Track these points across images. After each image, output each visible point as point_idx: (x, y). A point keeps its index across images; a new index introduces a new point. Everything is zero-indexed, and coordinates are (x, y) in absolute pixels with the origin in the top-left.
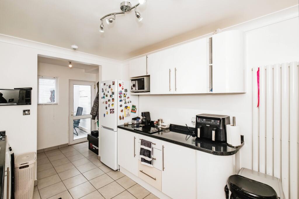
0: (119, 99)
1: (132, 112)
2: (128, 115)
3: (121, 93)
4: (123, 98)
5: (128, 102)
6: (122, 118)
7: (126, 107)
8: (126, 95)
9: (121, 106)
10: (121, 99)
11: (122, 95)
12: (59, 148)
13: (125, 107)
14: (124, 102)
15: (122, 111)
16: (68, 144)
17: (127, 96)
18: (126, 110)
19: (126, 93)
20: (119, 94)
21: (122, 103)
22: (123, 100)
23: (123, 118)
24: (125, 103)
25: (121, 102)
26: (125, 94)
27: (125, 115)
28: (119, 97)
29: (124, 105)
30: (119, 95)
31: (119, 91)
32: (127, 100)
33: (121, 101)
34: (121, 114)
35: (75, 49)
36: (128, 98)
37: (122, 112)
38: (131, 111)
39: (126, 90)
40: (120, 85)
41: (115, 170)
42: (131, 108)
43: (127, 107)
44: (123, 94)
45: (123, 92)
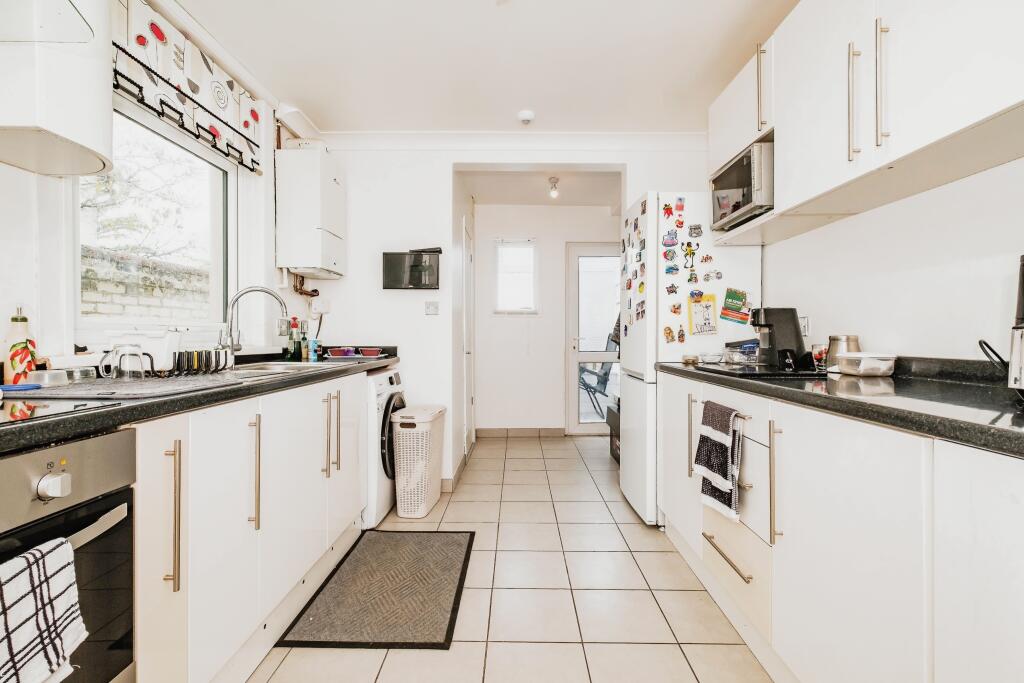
0: (665, 264)
1: (724, 315)
2: (707, 328)
3: (670, 242)
4: (679, 260)
5: (707, 278)
6: (676, 337)
7: (697, 296)
8: (694, 247)
9: (672, 290)
10: (671, 264)
11: (677, 249)
12: (542, 435)
13: (692, 295)
14: (684, 274)
15: (676, 309)
16: (564, 430)
17: (700, 254)
18: (698, 307)
19: (694, 241)
20: (665, 245)
21: (680, 279)
22: (681, 268)
23: (681, 337)
24: (693, 279)
25: (670, 276)
26: (689, 244)
27: (690, 329)
28: (662, 258)
29: (685, 290)
30: (663, 249)
31: (663, 232)
32: (701, 270)
33: (671, 270)
34: (676, 323)
35: (527, 122)
36: (707, 259)
37: (675, 315)
38: (719, 311)
39: (696, 230)
40: (668, 211)
41: (648, 523)
42: (720, 302)
43: (700, 294)
44: (680, 245)
45: (683, 235)
